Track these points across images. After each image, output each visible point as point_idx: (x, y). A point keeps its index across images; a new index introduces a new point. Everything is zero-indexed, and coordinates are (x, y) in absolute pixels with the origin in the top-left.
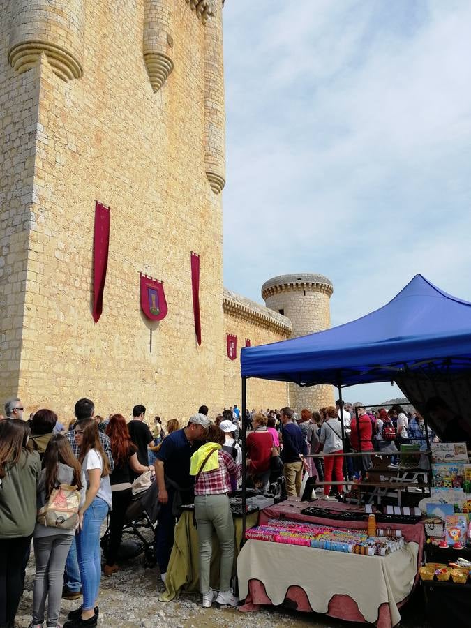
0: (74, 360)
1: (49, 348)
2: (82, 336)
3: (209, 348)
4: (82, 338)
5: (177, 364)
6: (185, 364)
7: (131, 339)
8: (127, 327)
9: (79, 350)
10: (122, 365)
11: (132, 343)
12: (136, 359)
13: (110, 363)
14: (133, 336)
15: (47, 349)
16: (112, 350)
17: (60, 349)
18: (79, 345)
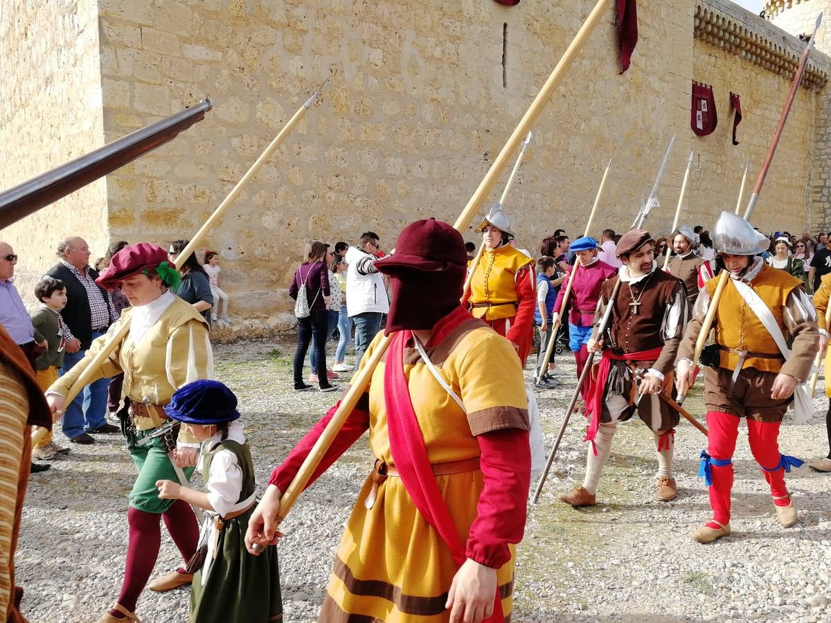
0: (280, 90)
1: (196, 52)
2: (300, 26)
3: (656, 85)
4: (303, 32)
5: (575, 121)
6: (595, 122)
7: (449, 46)
8: (437, 15)
9: (294, 65)
10: (428, 112)
11: (454, 59)
12: (464, 101)
13: (390, 108)
14: (455, 39)
15: (188, 54)
16: (395, 72)
17: (233, 56)
18: (294, 51)
